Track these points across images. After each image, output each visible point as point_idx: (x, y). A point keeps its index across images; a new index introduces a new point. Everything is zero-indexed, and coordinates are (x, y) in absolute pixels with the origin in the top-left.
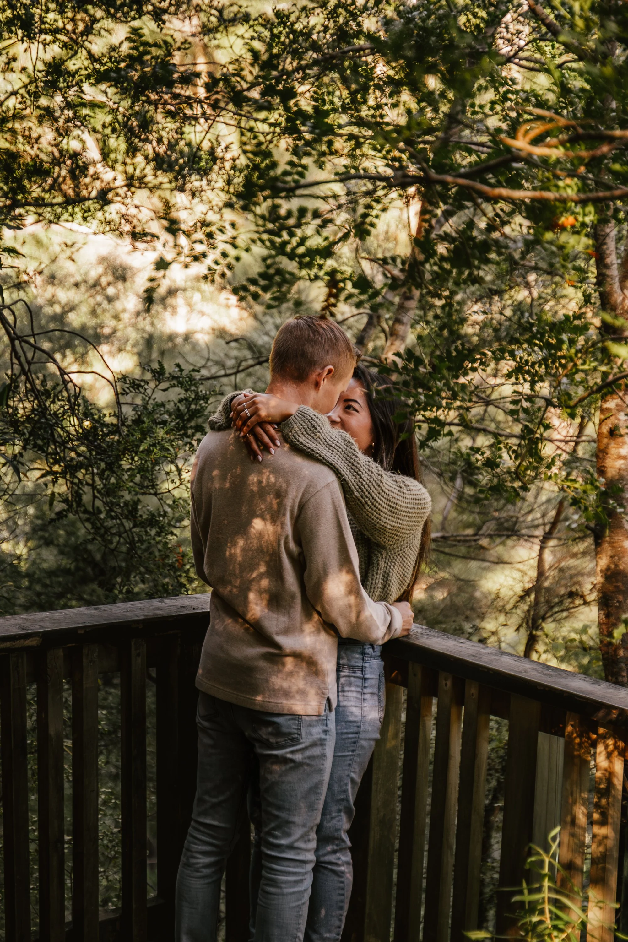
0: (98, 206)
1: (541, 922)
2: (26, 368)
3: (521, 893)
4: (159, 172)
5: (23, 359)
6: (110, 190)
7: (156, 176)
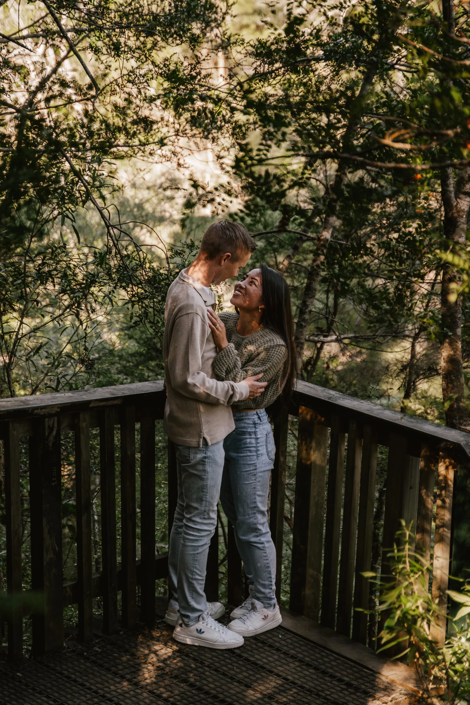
0: (158, 147)
1: (403, 568)
2: (116, 242)
3: (393, 551)
4: (194, 128)
5: (114, 238)
6: (165, 138)
7: (192, 130)
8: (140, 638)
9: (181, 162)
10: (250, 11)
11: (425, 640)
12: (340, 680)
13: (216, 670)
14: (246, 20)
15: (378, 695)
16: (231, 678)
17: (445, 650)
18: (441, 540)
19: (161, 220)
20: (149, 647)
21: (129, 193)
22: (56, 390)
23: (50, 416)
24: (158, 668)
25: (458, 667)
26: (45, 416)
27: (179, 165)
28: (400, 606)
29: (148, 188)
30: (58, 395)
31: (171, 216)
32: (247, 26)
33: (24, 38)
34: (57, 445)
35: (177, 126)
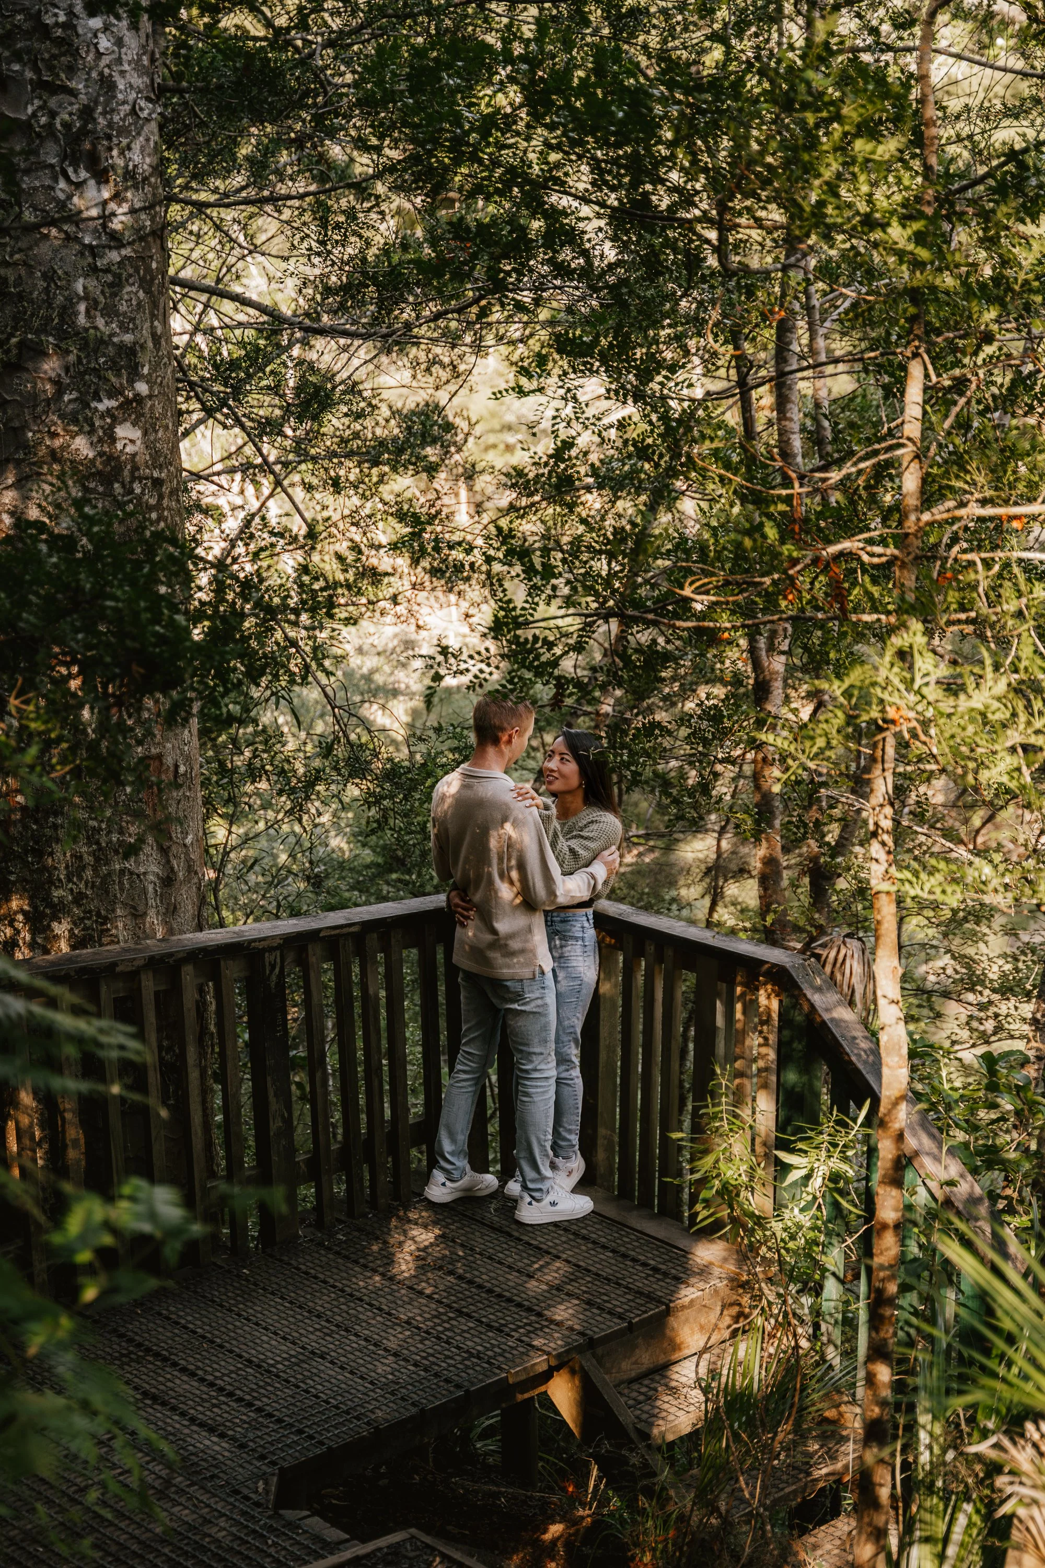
1: (720, 1127)
2: (344, 727)
3: (707, 1106)
4: (434, 579)
6: (399, 594)
7: (432, 582)
8: (394, 1222)
9: (421, 623)
10: (498, 427)
11: (752, 1215)
12: (645, 1265)
13: (490, 1258)
14: (492, 439)
15: (693, 1280)
16: (509, 1267)
17: (773, 1224)
18: (765, 1086)
19: (395, 693)
20: (405, 1233)
21: (355, 661)
22: (277, 917)
23: (271, 949)
24: (418, 1258)
25: (791, 1245)
26: (264, 950)
27: (418, 627)
28: (718, 1175)
29: (379, 654)
30: (280, 923)
31: (407, 687)
32: (494, 446)
33: (218, 474)
34: (281, 985)
35: (413, 579)
